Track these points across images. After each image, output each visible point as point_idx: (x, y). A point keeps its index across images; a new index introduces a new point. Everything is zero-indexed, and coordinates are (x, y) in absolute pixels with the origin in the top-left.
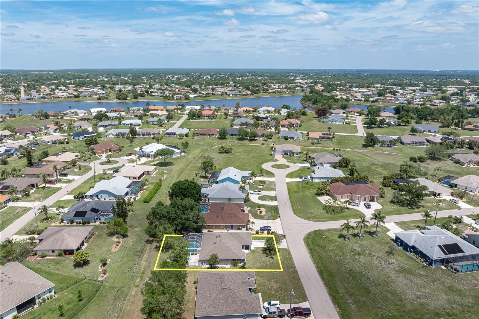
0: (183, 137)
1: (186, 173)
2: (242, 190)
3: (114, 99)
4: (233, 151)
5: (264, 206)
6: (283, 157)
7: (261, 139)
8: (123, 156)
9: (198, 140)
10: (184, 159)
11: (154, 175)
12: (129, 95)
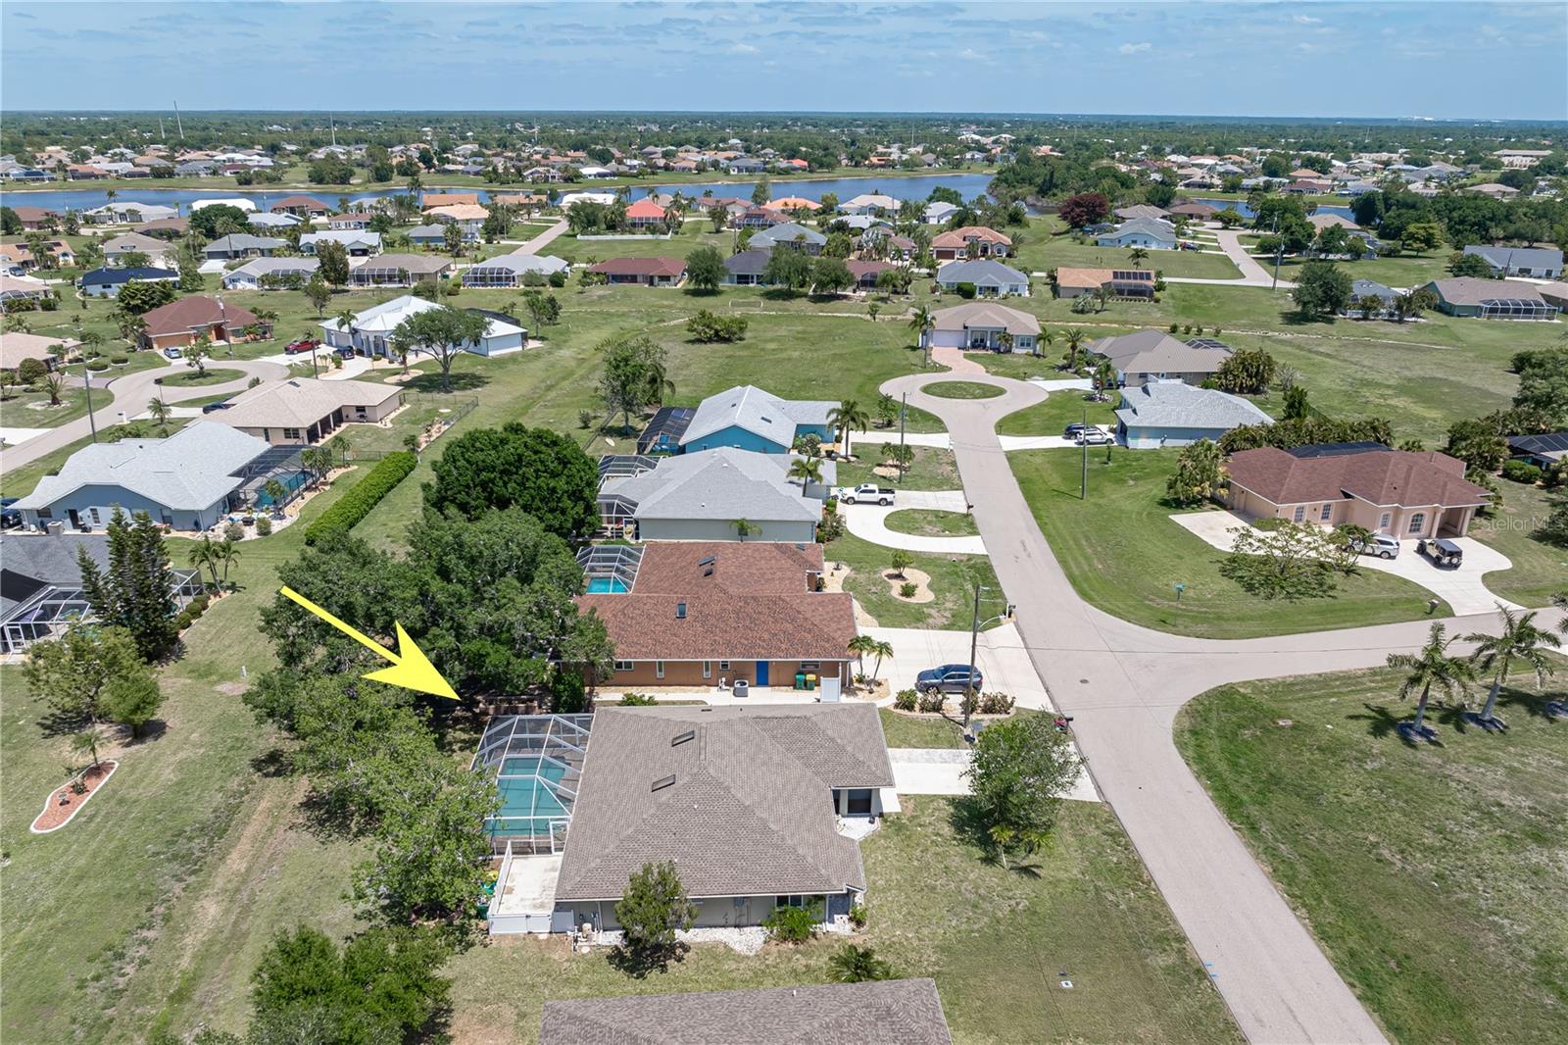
0: (541, 288)
1: (539, 415)
2: (802, 481)
3: (302, 182)
4: (747, 335)
5: (923, 561)
6: (965, 356)
7: (864, 294)
8: (271, 352)
9: (601, 297)
10: (539, 364)
11: (390, 425)
12: (357, 170)
